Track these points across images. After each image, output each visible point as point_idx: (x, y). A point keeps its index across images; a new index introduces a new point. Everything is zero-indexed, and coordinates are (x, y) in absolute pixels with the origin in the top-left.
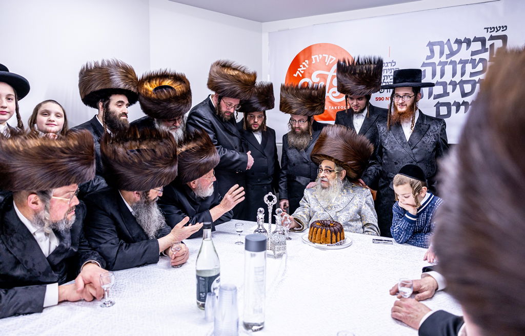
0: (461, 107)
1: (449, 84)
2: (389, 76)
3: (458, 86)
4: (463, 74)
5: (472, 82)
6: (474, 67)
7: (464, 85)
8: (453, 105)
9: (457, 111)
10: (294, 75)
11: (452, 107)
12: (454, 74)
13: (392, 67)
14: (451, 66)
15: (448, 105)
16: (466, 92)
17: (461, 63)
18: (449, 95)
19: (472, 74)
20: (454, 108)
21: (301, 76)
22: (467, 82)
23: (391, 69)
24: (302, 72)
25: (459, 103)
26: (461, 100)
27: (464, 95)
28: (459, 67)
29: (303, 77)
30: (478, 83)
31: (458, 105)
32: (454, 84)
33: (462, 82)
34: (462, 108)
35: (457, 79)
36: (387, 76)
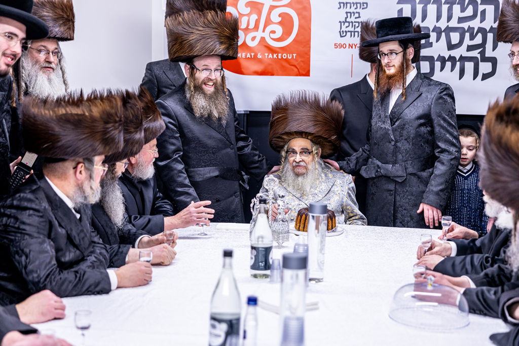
0: (447, 62)
1: (433, 31)
2: (353, 13)
3: (443, 34)
4: (449, 18)
5: (460, 31)
6: (463, 10)
7: (451, 34)
8: (437, 60)
9: (442, 68)
11: (436, 62)
12: (439, 18)
14: (435, 6)
15: (430, 59)
16: (453, 43)
17: (448, 3)
18: (432, 46)
19: (461, 20)
20: (438, 65)
22: (454, 29)
23: (356, 3)
25: (444, 58)
26: (446, 54)
27: (451, 47)
28: (445, 8)
30: (467, 31)
31: (443, 60)
32: (438, 31)
33: (449, 30)
34: (448, 64)
35: (443, 24)
36: (350, 13)
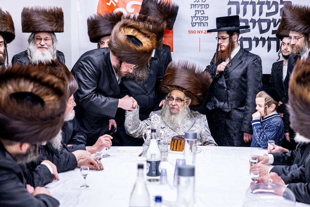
0: (260, 41)
1: (250, 22)
2: (200, 11)
3: (257, 23)
4: (261, 13)
5: (268, 21)
6: (269, 8)
7: (262, 23)
8: (253, 40)
9: (257, 45)
10: (107, 4)
11: (253, 41)
12: (254, 13)
13: (203, 3)
14: (251, 6)
15: (249, 40)
16: (263, 29)
17: (259, 4)
18: (250, 31)
19: (268, 14)
20: (254, 43)
21: (115, 5)
22: (264, 20)
23: (202, 5)
24: (116, 2)
25: (258, 38)
26: (259, 36)
27: (262, 31)
28: (258, 7)
29: (117, 7)
30: (272, 22)
31: (257, 40)
32: (253, 21)
33: (260, 21)
34: (261, 43)
35: (257, 17)
36: (198, 11)
